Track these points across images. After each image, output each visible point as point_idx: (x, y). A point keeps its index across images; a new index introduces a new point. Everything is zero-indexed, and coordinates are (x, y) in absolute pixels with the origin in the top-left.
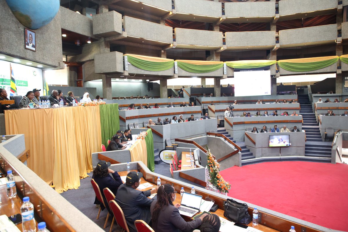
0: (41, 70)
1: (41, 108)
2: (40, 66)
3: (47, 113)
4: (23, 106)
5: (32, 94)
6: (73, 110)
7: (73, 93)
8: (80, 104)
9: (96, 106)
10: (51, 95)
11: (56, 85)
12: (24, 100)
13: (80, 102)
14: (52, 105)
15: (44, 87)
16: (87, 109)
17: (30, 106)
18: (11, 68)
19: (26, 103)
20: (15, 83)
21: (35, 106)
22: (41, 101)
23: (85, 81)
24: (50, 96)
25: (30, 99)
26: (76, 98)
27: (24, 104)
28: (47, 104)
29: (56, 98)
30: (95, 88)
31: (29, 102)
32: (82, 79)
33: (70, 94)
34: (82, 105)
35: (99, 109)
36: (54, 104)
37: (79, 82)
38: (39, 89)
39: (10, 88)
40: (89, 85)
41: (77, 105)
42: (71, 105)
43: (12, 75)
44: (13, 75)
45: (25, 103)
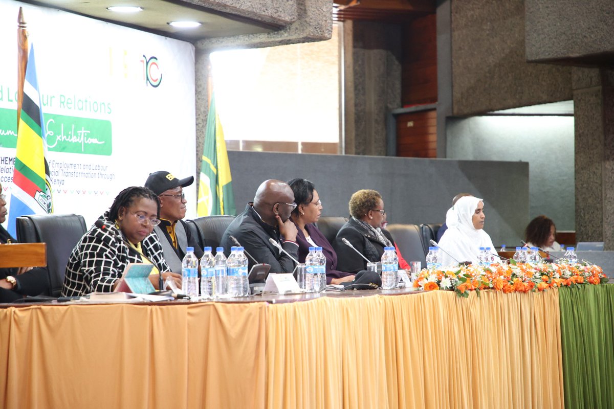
0: (189, 48)
1: (194, 299)
2: (187, 22)
3: (233, 332)
4: (88, 282)
5: (141, 209)
6: (390, 317)
7: (381, 202)
8: (433, 279)
9: (537, 295)
10: (251, 213)
11: (265, 144)
12: (99, 241)
13: (424, 266)
14: (256, 279)
15: (204, 158)
16: (475, 312)
17: (130, 283)
18: (25, 37)
19: (107, 263)
20: (41, 134)
21: (159, 285)
22: (199, 255)
23: (455, 118)
24: (243, 217)
25: (129, 236)
26: (395, 231)
27: (98, 270)
28: (229, 272)
29: (280, 235)
30: (522, 168)
31: (123, 259)
32: (434, 100)
33: (366, 208)
34: (446, 283)
35: (553, 315)
36: (272, 276)
37: (410, 124)
38: (181, 177)
39: (11, 166)
40: (478, 141)
41: (409, 286)
42: (371, 283)
43: (27, 84)
44: (34, 84)
45: (99, 263)
